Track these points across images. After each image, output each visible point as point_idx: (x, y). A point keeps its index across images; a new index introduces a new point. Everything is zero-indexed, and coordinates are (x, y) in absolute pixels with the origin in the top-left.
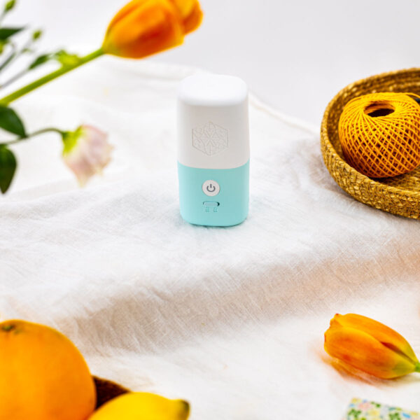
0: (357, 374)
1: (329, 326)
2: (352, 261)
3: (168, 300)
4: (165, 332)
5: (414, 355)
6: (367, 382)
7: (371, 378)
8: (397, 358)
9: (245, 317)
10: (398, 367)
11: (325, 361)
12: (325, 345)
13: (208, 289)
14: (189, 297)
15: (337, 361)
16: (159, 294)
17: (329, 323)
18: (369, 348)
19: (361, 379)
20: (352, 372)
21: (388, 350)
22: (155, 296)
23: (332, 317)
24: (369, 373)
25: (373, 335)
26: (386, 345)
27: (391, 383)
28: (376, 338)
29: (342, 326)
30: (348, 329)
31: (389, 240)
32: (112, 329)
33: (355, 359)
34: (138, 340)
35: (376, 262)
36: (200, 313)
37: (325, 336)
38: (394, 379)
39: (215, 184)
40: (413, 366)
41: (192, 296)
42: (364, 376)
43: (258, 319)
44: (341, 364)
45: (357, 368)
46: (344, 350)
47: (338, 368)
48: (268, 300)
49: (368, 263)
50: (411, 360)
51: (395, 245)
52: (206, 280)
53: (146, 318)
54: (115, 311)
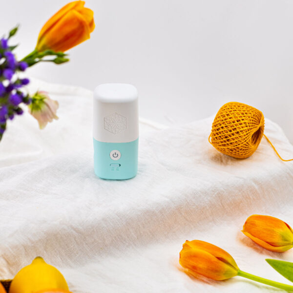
0: (200, 278)
1: (182, 248)
2: (194, 207)
3: (80, 233)
4: (77, 254)
5: (236, 265)
6: (207, 283)
7: (209, 280)
8: (226, 267)
9: (127, 244)
10: (226, 273)
11: (180, 270)
12: (180, 261)
13: (105, 226)
14: (93, 231)
15: (187, 270)
16: (75, 230)
17: (182, 246)
18: (209, 261)
19: (203, 281)
20: (197, 277)
21: (221, 262)
22: (72, 231)
23: (184, 242)
24: (208, 277)
25: (211, 253)
26: (220, 259)
27: (222, 283)
28: (213, 255)
29: (191, 248)
30: (195, 249)
31: (216, 193)
32: (45, 252)
33: (200, 269)
34: (61, 259)
35: (208, 208)
36: (100, 242)
37: (180, 255)
38: (224, 281)
39: (118, 152)
40: (236, 272)
41: (95, 230)
42: (205, 279)
43: (135, 245)
44: (190, 272)
45: (200, 274)
46: (193, 263)
47: (188, 274)
48: (142, 232)
49: (204, 208)
50: (235, 268)
51: (219, 197)
52: (104, 220)
53: (66, 245)
54: (47, 240)
